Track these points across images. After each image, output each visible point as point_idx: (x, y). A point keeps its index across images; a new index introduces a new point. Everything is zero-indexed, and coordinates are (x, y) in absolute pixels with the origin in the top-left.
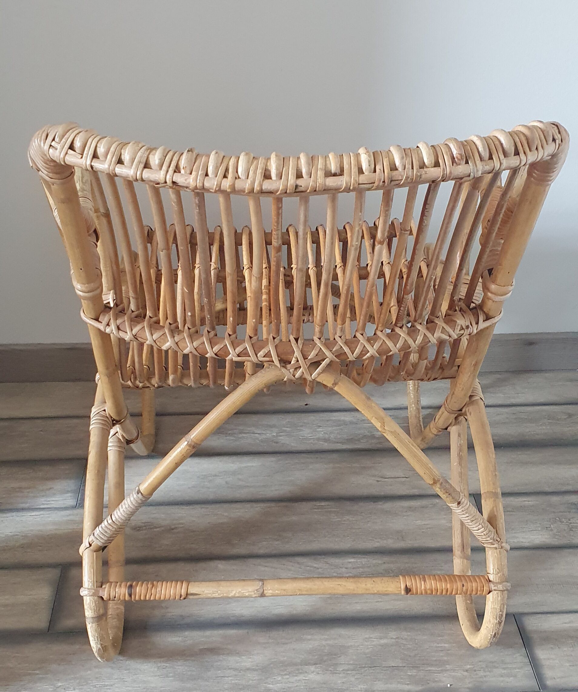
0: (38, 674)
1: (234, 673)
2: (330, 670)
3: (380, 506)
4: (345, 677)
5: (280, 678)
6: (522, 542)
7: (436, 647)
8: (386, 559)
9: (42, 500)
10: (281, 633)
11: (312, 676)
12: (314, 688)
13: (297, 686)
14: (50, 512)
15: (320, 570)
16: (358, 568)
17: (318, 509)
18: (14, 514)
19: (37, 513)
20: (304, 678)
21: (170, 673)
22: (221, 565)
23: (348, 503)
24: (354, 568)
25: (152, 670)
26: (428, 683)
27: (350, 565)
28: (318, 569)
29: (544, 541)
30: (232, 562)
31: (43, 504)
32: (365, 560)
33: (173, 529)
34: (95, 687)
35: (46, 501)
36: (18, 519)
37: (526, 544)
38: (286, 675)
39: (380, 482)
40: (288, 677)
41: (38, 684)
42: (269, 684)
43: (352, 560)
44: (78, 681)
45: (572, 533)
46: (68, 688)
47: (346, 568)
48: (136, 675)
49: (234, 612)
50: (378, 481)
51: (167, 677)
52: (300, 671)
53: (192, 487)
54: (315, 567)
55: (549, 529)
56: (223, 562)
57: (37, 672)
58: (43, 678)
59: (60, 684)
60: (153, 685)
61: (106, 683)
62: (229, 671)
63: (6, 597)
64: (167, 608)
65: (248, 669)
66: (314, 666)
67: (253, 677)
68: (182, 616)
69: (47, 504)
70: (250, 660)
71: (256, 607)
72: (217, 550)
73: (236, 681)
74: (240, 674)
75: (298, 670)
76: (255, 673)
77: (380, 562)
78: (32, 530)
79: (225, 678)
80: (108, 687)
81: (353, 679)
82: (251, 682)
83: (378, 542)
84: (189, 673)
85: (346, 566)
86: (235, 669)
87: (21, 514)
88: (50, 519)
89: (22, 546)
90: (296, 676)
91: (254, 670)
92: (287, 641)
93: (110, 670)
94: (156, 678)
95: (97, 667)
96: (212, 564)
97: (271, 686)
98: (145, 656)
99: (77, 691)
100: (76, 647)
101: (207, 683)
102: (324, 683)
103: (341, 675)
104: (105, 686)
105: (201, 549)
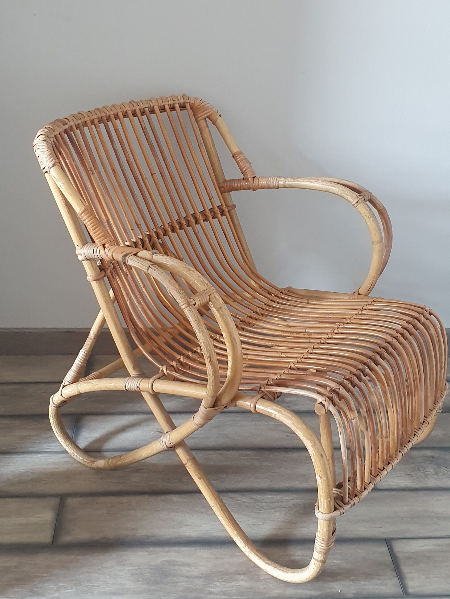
0: (45, 577)
1: (186, 579)
2: (255, 579)
3: (290, 456)
4: (265, 584)
5: (219, 584)
6: (392, 485)
7: (330, 562)
8: (295, 496)
9: (45, 445)
10: (219, 550)
11: (241, 583)
12: (243, 592)
13: (231, 590)
14: (51, 455)
15: (247, 503)
16: (275, 502)
17: (245, 456)
18: (25, 455)
19: (42, 455)
20: (236, 584)
21: (140, 578)
22: (175, 498)
23: (267, 453)
24: (271, 503)
25: (127, 576)
26: (325, 590)
27: (268, 501)
28: (245, 502)
29: (407, 485)
30: (183, 496)
31: (46, 449)
32: (279, 496)
33: (140, 470)
34: (87, 587)
35: (48, 446)
36: (28, 459)
37: (395, 487)
38: (223, 582)
39: (289, 437)
40: (224, 583)
41: (46, 584)
42: (211, 588)
43: (270, 496)
44: (74, 583)
45: (426, 479)
46: (67, 587)
47: (266, 502)
48: (116, 579)
49: (185, 534)
50: (288, 436)
51: (138, 581)
52: (233, 579)
53: (153, 437)
54: (243, 501)
55: (410, 475)
56: (177, 496)
57: (45, 575)
58: (49, 580)
59: (61, 585)
60: (128, 587)
61: (94, 585)
62: (182, 578)
63: (22, 518)
64: (137, 530)
65: (196, 577)
66: (243, 576)
67: (200, 582)
68: (147, 536)
69: (49, 449)
70: (197, 570)
71: (201, 531)
72: (171, 486)
73: (188, 586)
74: (190, 580)
75: (231, 578)
76: (201, 580)
77: (290, 498)
78: (39, 468)
79: (180, 583)
80: (96, 588)
81: (271, 586)
82: (198, 586)
83: (289, 483)
84: (154, 579)
85: (266, 501)
86: (187, 577)
87: (30, 455)
88: (51, 460)
89: (32, 480)
90: (231, 583)
91: (201, 578)
92: (224, 557)
93: (97, 575)
94: (130, 582)
95: (88, 572)
96: (169, 497)
97: (212, 590)
98: (122, 565)
99: (74, 590)
100: (73, 557)
101: (167, 587)
102: (251, 588)
103: (263, 583)
104: (94, 586)
105: (161, 485)
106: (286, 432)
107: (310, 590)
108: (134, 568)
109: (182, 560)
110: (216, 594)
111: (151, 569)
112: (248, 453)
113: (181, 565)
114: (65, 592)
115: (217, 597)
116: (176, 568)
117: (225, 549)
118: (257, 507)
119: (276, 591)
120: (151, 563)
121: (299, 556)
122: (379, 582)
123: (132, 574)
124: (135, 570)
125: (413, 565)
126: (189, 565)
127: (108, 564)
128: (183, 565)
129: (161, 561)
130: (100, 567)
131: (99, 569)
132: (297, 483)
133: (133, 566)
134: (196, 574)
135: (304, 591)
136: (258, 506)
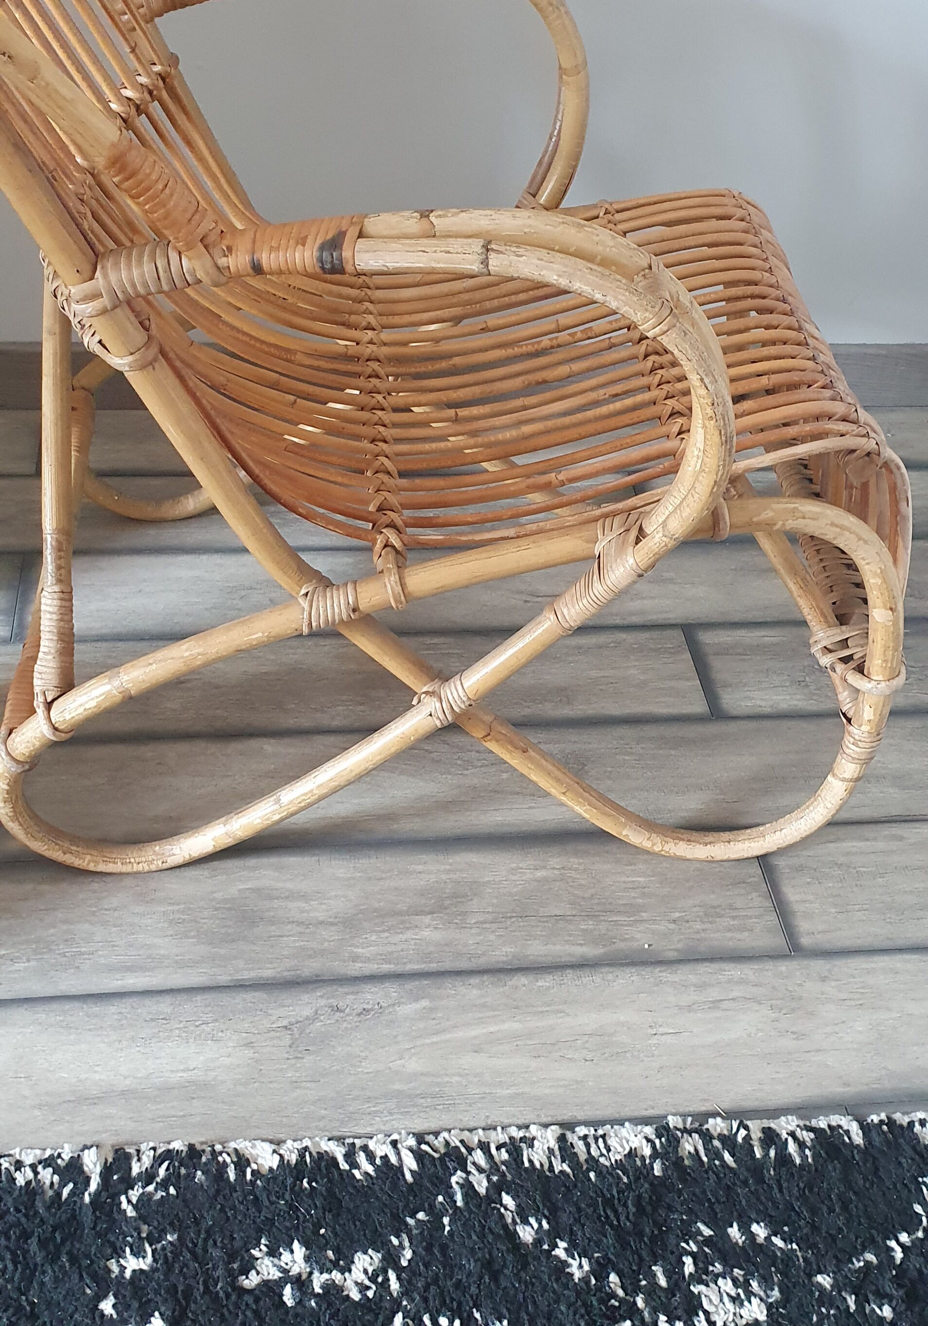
1: (298, 929)
2: (456, 923)
4: (480, 934)
5: (374, 938)
6: (760, 706)
7: (625, 882)
11: (426, 933)
12: (431, 953)
13: (402, 950)
15: (434, 755)
17: (428, 649)
20: (414, 937)
21: (191, 931)
22: (269, 746)
23: (478, 639)
25: (159, 926)
26: (614, 943)
28: (431, 752)
29: (795, 705)
30: (287, 740)
34: (65, 956)
37: (768, 710)
38: (384, 931)
39: (529, 604)
40: (386, 934)
42: (358, 947)
44: (34, 946)
46: (18, 958)
47: (478, 752)
48: (133, 934)
50: (526, 601)
51: (187, 937)
52: (407, 925)
54: (427, 750)
55: (803, 684)
56: (272, 741)
60: (162, 952)
61: (83, 950)
62: (289, 927)
65: (321, 923)
66: (429, 916)
67: (330, 936)
70: (323, 907)
72: (259, 720)
73: (302, 943)
74: (308, 930)
75: (402, 922)
76: (332, 928)
79: (285, 939)
80: (86, 956)
81: (492, 937)
82: (326, 944)
84: (223, 931)
85: (477, 748)
86: (300, 923)
90: (401, 933)
91: (332, 924)
92: (384, 876)
93: (87, 926)
94: (166, 939)
95: (65, 922)
96: (254, 743)
97: (360, 950)
98: (147, 902)
99: (33, 963)
100: (28, 887)
101: (254, 948)
102: (447, 945)
103: (473, 931)
104: (81, 954)
105: (235, 718)
106: (521, 592)
107: (581, 945)
108: (176, 908)
109: (289, 885)
110: (368, 960)
111: (216, 909)
112: (435, 640)
113: (287, 898)
114: (13, 968)
115: (371, 966)
116: (276, 903)
117: (387, 858)
118: (459, 762)
119: (504, 949)
120: (215, 895)
121: (554, 868)
122: (735, 922)
123: (171, 922)
124: (178, 911)
125: (808, 883)
126: (304, 897)
127: (115, 901)
128: (292, 896)
129: (239, 890)
130: (94, 909)
131: (94, 913)
132: (548, 706)
133: (173, 904)
134: (321, 916)
135: (567, 947)
136: (459, 758)
